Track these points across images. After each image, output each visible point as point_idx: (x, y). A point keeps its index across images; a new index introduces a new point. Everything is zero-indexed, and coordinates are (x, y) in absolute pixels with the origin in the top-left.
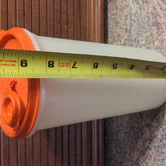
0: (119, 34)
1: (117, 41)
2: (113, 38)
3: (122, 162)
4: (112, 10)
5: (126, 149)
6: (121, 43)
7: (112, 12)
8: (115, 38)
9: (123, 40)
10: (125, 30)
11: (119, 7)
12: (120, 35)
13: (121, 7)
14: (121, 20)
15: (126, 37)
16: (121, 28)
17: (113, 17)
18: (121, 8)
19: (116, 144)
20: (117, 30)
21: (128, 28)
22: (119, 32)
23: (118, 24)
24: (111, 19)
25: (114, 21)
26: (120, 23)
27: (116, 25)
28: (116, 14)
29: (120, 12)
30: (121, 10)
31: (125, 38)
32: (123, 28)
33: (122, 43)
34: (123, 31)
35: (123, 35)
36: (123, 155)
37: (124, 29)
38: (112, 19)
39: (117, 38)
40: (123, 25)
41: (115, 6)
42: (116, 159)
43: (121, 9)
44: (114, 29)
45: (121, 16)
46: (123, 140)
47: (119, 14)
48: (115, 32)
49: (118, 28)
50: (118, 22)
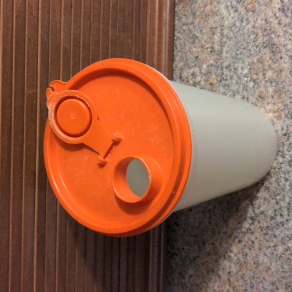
0: (197, 55)
1: (192, 67)
2: (185, 61)
3: (197, 257)
4: (184, 17)
5: (205, 237)
6: (200, 70)
7: (184, 19)
8: (189, 62)
9: (205, 66)
10: (209, 50)
11: (198, 13)
12: (199, 57)
13: (202, 14)
14: (201, 34)
15: (211, 62)
16: (202, 47)
17: (184, 28)
18: (202, 16)
19: (184, 230)
20: (194, 49)
21: (217, 47)
22: (198, 52)
23: (197, 41)
24: (182, 31)
25: (189, 35)
26: (199, 38)
27: (190, 40)
28: (192, 23)
29: (200, 21)
30: (202, 18)
31: (208, 63)
32: (206, 47)
33: (203, 71)
34: (206, 52)
35: (206, 58)
36: (199, 247)
37: (208, 48)
38: (184, 30)
39: (191, 62)
40: (205, 42)
41: (189, 10)
42: (184, 254)
43: (203, 16)
44: (187, 47)
45: (201, 27)
46: (200, 223)
47: (199, 24)
48: (189, 53)
49: (195, 47)
50: (196, 36)
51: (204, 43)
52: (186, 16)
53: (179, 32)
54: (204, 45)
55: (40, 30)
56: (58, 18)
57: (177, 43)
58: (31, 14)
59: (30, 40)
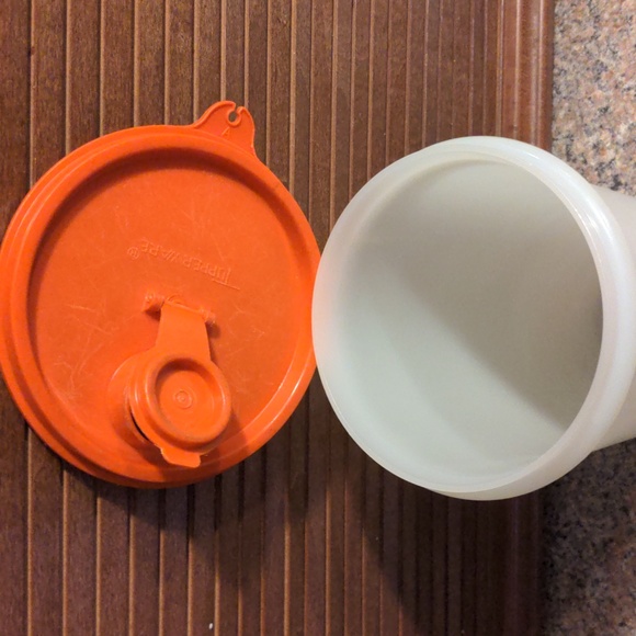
0: (605, 105)
1: (595, 130)
2: (579, 118)
3: (611, 540)
4: (574, 25)
5: (627, 498)
6: (613, 136)
7: (575, 31)
8: (587, 120)
9: (623, 128)
10: (632, 92)
11: (606, 16)
12: (611, 109)
13: (616, 16)
14: (614, 59)
16: (617, 87)
17: (576, 48)
18: (616, 20)
19: (581, 483)
20: (598, 93)
22: (607, 98)
23: (604, 74)
24: (570, 56)
25: (585, 62)
26: (610, 68)
27: (590, 74)
28: (594, 37)
29: (611, 33)
30: (617, 26)
31: (631, 122)
32: (626, 86)
33: (619, 138)
34: (625, 98)
35: (626, 110)
36: (615, 519)
37: (629, 89)
38: (575, 53)
39: (592, 121)
40: (623, 75)
41: (587, 10)
42: (580, 536)
43: (619, 21)
44: (582, 89)
45: (616, 45)
46: (617, 467)
47: (608, 38)
48: (586, 101)
49: (601, 88)
50: (602, 63)
51: (620, 79)
52: (579, 22)
53: (565, 58)
54: (621, 83)
55: (293, 53)
56: (328, 29)
57: (560, 81)
58: (277, 20)
59: (275, 74)
